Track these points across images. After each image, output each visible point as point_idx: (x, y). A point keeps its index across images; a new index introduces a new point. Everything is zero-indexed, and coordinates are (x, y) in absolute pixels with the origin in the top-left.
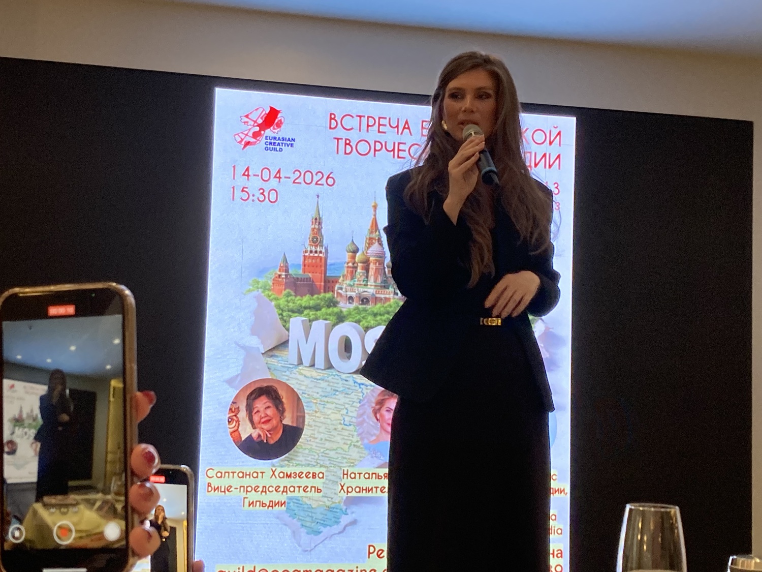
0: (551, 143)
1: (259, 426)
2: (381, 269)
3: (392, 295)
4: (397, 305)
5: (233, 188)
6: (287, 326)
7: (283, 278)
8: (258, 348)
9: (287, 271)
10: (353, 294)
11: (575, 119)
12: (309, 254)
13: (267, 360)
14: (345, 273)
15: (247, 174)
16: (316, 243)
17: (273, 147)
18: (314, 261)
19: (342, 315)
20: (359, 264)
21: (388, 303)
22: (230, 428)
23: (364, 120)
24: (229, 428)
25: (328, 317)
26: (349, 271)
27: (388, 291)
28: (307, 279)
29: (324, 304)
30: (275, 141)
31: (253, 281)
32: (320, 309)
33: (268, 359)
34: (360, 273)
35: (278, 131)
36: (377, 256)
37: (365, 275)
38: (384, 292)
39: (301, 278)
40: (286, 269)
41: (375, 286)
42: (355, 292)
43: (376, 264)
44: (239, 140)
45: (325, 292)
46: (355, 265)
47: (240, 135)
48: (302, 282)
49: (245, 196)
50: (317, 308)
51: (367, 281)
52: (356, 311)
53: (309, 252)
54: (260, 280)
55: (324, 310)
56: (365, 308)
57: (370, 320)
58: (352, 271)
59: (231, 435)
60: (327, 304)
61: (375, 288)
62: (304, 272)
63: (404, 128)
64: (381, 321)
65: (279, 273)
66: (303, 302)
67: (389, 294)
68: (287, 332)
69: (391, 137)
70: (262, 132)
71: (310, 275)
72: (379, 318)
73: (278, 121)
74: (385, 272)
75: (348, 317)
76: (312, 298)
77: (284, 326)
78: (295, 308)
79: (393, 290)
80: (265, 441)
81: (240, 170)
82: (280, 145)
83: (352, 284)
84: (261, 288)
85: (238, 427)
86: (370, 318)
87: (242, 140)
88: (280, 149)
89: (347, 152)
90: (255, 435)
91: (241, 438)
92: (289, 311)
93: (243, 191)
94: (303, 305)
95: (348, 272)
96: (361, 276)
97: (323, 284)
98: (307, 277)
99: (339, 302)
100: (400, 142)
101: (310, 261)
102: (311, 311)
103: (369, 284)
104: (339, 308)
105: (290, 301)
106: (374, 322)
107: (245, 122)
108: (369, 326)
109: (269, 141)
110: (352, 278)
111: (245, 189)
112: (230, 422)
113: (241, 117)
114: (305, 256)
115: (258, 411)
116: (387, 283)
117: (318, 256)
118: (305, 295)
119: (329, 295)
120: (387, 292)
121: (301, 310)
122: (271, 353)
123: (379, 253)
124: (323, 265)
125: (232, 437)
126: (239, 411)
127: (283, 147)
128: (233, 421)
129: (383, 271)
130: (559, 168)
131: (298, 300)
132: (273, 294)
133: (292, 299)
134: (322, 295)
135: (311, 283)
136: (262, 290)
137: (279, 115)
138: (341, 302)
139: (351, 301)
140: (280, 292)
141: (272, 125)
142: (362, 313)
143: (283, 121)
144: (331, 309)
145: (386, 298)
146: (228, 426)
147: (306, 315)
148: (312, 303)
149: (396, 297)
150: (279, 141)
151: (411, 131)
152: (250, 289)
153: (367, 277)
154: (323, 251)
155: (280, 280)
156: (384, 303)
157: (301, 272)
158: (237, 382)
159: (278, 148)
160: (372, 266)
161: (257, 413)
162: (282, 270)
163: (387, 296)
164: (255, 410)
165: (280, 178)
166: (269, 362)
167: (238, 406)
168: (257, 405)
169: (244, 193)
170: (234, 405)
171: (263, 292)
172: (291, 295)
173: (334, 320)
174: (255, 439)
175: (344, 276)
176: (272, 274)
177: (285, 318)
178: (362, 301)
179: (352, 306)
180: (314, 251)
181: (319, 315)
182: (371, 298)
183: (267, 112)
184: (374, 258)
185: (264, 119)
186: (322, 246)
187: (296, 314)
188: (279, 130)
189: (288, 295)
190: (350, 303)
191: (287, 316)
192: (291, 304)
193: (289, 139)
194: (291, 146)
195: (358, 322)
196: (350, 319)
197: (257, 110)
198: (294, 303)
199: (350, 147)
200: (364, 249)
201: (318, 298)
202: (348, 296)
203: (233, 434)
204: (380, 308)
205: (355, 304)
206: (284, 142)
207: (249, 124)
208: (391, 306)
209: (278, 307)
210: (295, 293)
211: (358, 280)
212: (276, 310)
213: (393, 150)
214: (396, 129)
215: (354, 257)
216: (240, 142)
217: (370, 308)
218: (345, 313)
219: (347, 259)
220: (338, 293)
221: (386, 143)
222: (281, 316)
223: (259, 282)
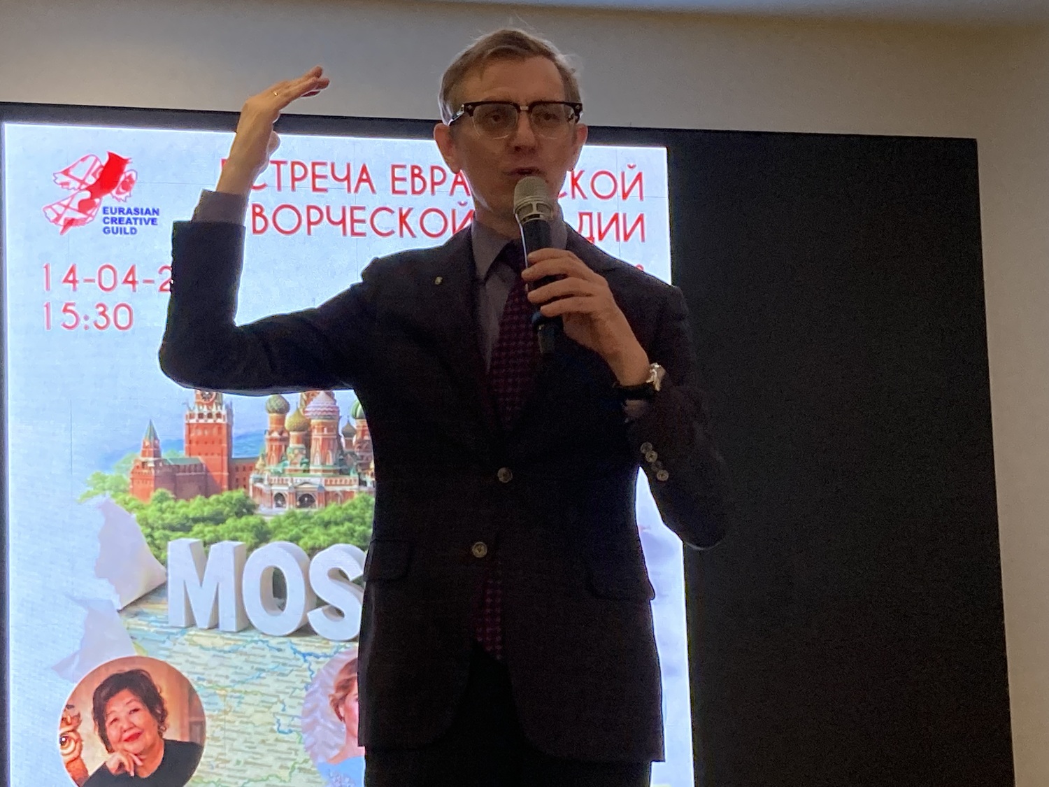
0: (625, 196)
1: (120, 746)
2: (334, 439)
3: (356, 486)
4: (365, 503)
5: (47, 306)
6: (162, 556)
7: (150, 468)
8: (110, 603)
9: (157, 454)
10: (284, 489)
11: (665, 150)
12: (197, 421)
13: (129, 624)
14: (267, 450)
15: (71, 278)
16: (209, 398)
17: (119, 226)
18: (206, 433)
19: (265, 529)
20: (291, 433)
21: (349, 502)
22: (64, 755)
23: (286, 169)
24: (61, 755)
25: (238, 534)
26: (274, 447)
27: (347, 478)
28: (196, 466)
29: (230, 512)
30: (122, 216)
31: (94, 476)
32: (223, 521)
33: (131, 620)
34: (294, 449)
35: (126, 197)
36: (325, 417)
37: (304, 452)
38: (341, 481)
39: (185, 466)
40: (154, 451)
41: (324, 471)
42: (287, 485)
43: (323, 431)
44: (54, 216)
45: (230, 488)
46: (285, 435)
47: (55, 207)
48: (187, 474)
49: (70, 319)
50: (217, 519)
51: (308, 464)
52: (291, 519)
53: (196, 417)
54: (107, 475)
55: (230, 522)
56: (308, 512)
57: (318, 535)
58: (280, 446)
59: (67, 767)
60: (235, 510)
61: (323, 476)
62: (190, 455)
63: (361, 180)
64: (337, 536)
65: (143, 459)
66: (190, 509)
67: (350, 485)
68: (163, 568)
69: (336, 198)
70: (97, 200)
71: (201, 459)
72: (333, 529)
73: (126, 178)
74: (340, 444)
75: (276, 532)
76: (206, 501)
77: (157, 557)
78: (175, 523)
79: (356, 476)
80: (132, 774)
81: (59, 272)
82: (131, 223)
83: (281, 471)
84: (110, 489)
85: (80, 753)
86: (317, 531)
87: (59, 217)
88: (132, 229)
89: (259, 228)
90: (112, 766)
91: (86, 771)
92: (164, 528)
93: (65, 310)
94: (191, 516)
95: (271, 449)
96: (296, 456)
97: (226, 474)
98: (196, 462)
99: (258, 505)
100: (354, 205)
101: (200, 433)
102: (206, 526)
103: (311, 468)
104: (259, 517)
105: (166, 509)
106: (326, 537)
107: (63, 184)
108: (317, 546)
109: (110, 216)
110: (280, 461)
111: (70, 308)
112: (65, 741)
113: (54, 174)
114: (189, 424)
115: (115, 720)
116: (345, 464)
117: (215, 424)
118: (193, 496)
119: (238, 494)
120: (346, 481)
121: (188, 524)
122: (134, 609)
123: (327, 409)
124: (225, 440)
125: (69, 771)
126: (79, 722)
127: (138, 226)
128: (70, 741)
129: (336, 441)
130: (643, 240)
131: (180, 507)
132: (134, 499)
133: (169, 507)
134: (226, 494)
135: (204, 473)
136: (112, 492)
137: (127, 168)
138: (261, 506)
139: (280, 502)
140: (145, 494)
141: (114, 188)
142: (301, 522)
143: (134, 176)
144: (244, 520)
145: (344, 493)
146: (61, 751)
147: (198, 533)
148: (207, 511)
149: (363, 489)
150: (129, 215)
151: (374, 185)
152: (89, 491)
153: (308, 456)
154: (224, 412)
155: (145, 471)
156: (342, 502)
157: (183, 454)
158: (74, 666)
159: (128, 227)
160: (316, 436)
161: (115, 724)
162: (147, 454)
163: (348, 489)
164: (111, 718)
165: (133, 282)
166: (132, 626)
167: (76, 713)
168: (113, 708)
169: (68, 314)
170: (70, 711)
171: (113, 496)
172: (167, 499)
173: (250, 539)
174: (113, 772)
175: (263, 456)
176: (130, 463)
177: (158, 542)
178: (301, 500)
179: (282, 512)
180: (205, 414)
181: (221, 532)
182: (317, 494)
183: (104, 163)
184: (320, 421)
185: (98, 176)
186: (221, 404)
187: (180, 533)
188: (128, 194)
189: (162, 499)
190: (278, 506)
191: (161, 538)
192: (168, 517)
193: (148, 210)
194: (153, 223)
195: (295, 539)
196: (281, 536)
197: (83, 160)
198: (173, 513)
199: (262, 220)
200: (299, 406)
201: (219, 502)
202: (275, 493)
203: (72, 765)
204: (335, 511)
205: (288, 508)
206: (140, 216)
207: (71, 186)
208: (355, 507)
209: (144, 522)
210: (175, 494)
211: (292, 463)
212: (141, 528)
213: (343, 221)
214: (346, 183)
215: (281, 421)
216: (57, 220)
217: (316, 513)
218: (270, 525)
219: (269, 425)
220: (254, 488)
221: (328, 208)
222: (150, 539)
223: (106, 478)
